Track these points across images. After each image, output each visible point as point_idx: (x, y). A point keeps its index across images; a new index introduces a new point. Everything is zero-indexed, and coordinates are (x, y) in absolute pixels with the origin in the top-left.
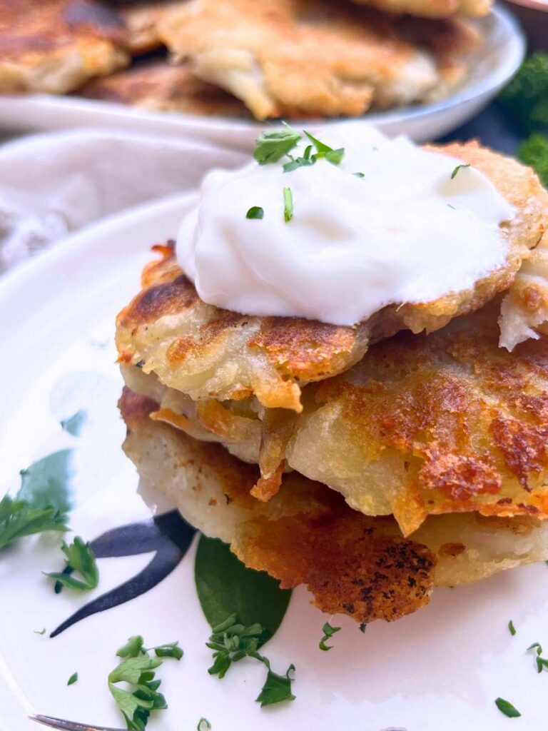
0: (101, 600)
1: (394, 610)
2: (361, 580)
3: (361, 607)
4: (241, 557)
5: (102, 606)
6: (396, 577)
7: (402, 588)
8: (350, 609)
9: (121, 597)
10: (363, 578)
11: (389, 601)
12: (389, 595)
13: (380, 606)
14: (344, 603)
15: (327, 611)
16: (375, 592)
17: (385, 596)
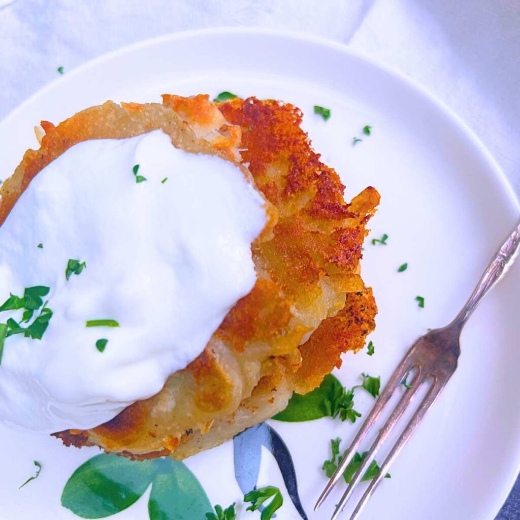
0: (288, 486)
1: (373, 308)
2: (349, 321)
3: (365, 326)
4: (311, 389)
5: (294, 486)
6: (354, 301)
7: (361, 300)
8: (365, 332)
9: (290, 472)
10: (348, 320)
11: (366, 310)
12: (363, 308)
13: (368, 315)
14: (360, 334)
15: (363, 346)
16: (359, 315)
17: (363, 311)
